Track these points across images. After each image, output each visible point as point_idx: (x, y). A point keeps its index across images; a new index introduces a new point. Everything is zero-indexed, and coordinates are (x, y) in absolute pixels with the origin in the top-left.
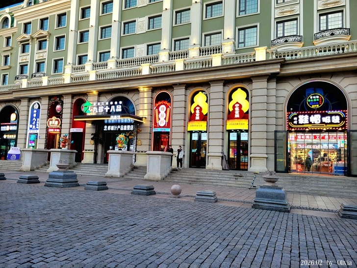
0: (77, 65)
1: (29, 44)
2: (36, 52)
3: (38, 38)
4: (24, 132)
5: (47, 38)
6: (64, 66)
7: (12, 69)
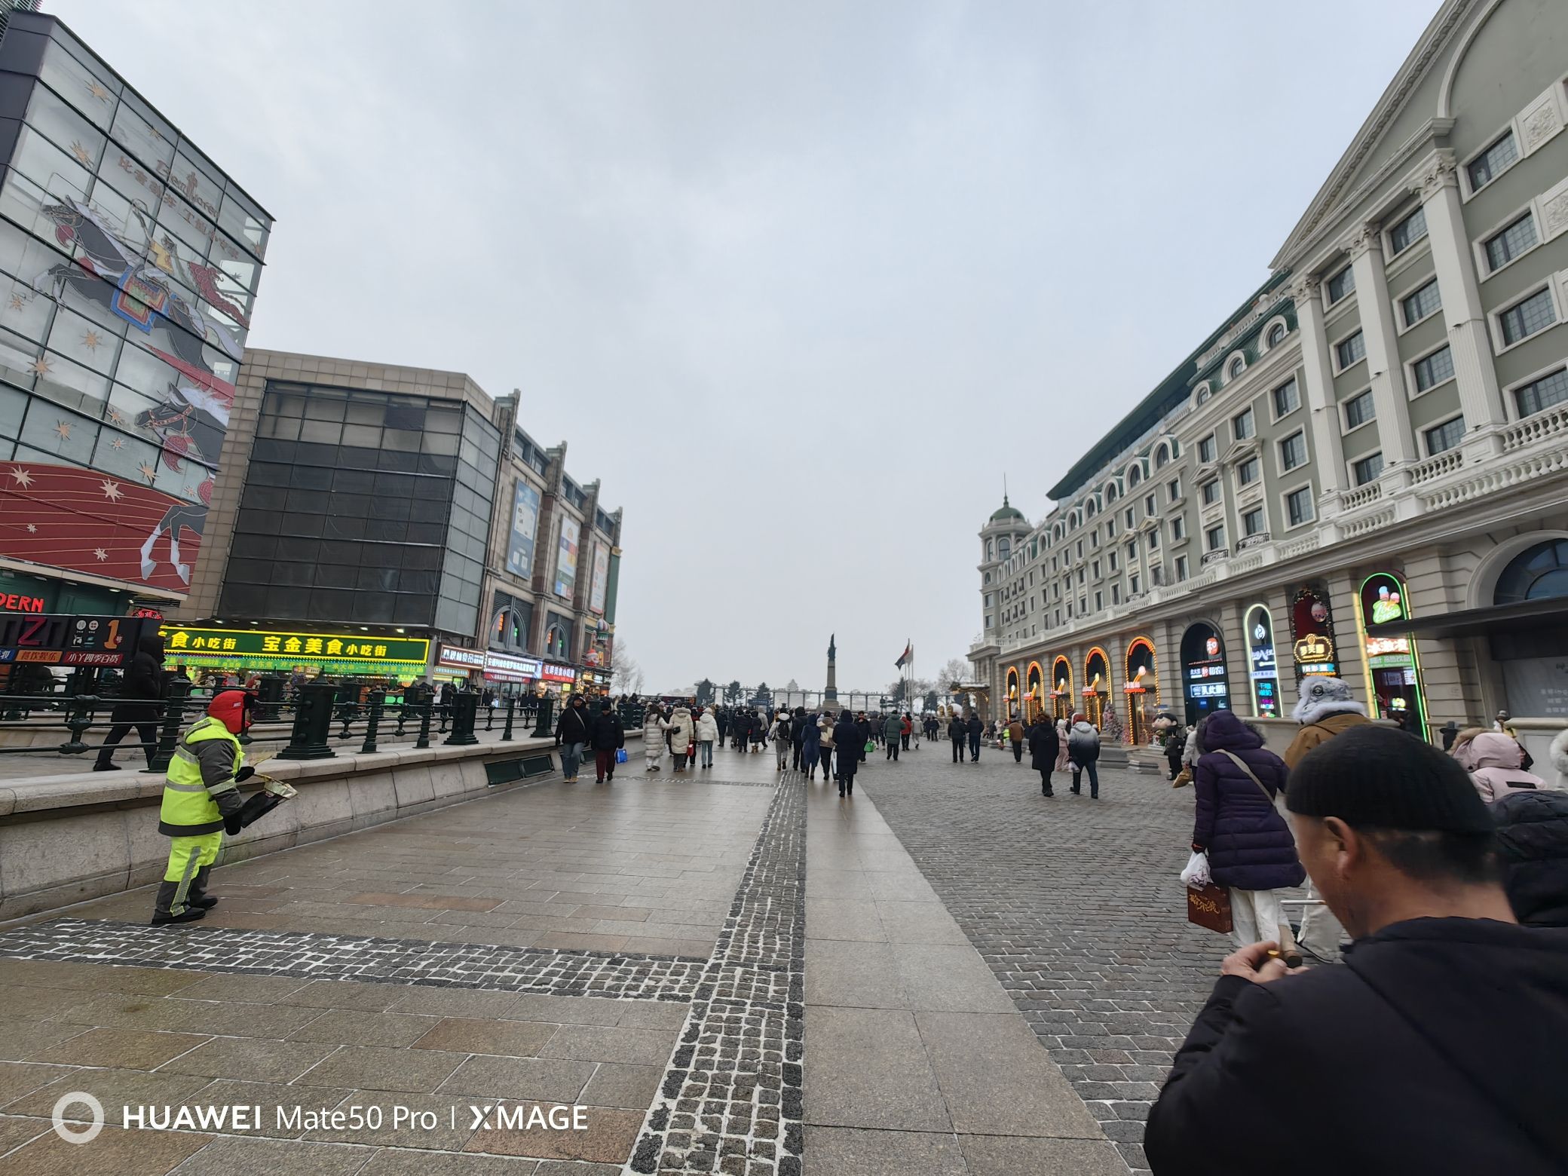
0: (1354, 489)
1: (1217, 480)
2: (1235, 491)
3: (1235, 462)
4: (1241, 677)
5: (1258, 453)
6: (1316, 500)
7: (1191, 544)
